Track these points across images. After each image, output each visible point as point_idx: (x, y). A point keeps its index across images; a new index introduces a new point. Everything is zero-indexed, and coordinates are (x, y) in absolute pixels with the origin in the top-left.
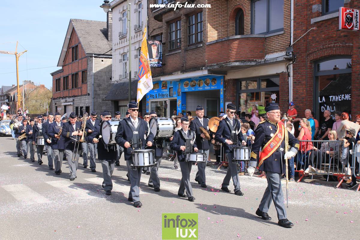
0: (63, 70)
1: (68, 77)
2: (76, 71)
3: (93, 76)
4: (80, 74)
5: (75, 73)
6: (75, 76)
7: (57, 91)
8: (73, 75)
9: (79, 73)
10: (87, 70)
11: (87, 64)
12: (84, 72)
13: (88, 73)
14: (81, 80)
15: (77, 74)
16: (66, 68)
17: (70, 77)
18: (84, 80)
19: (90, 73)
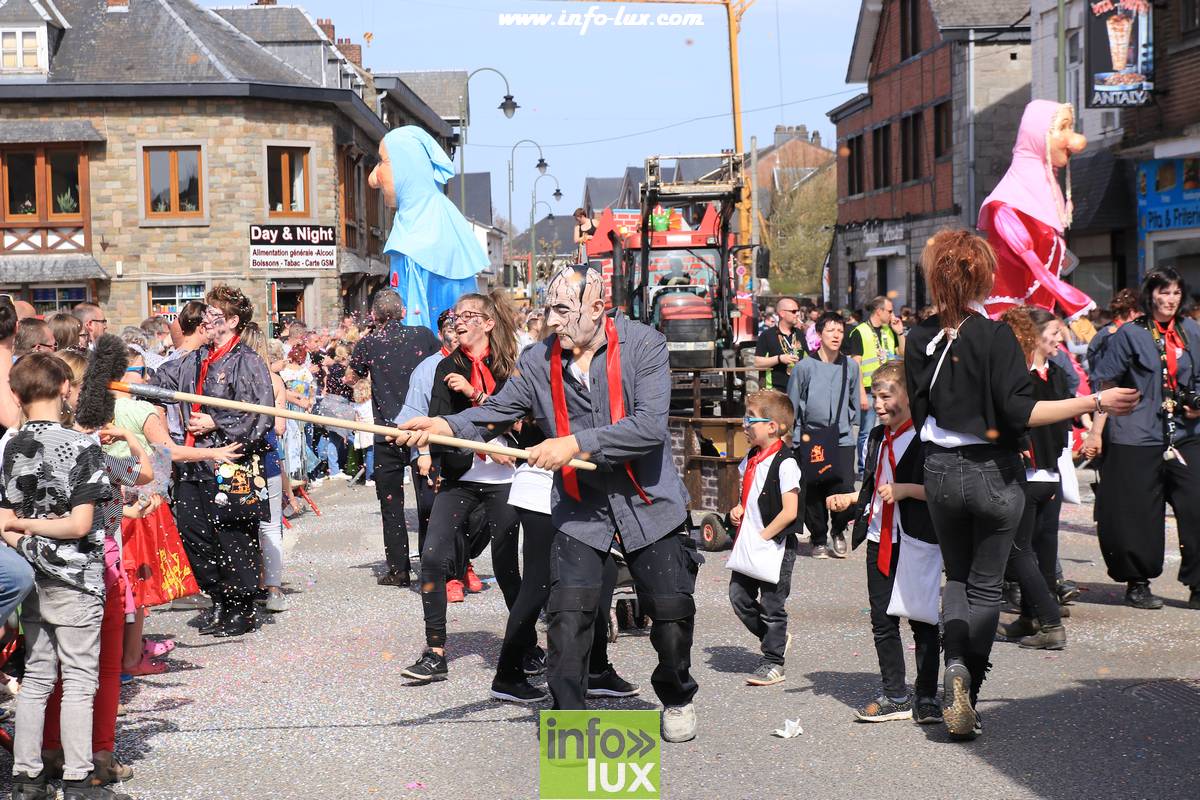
0: (871, 98)
1: (887, 128)
2: (917, 103)
3: (972, 127)
4: (929, 117)
5: (911, 113)
6: (910, 124)
7: (851, 193)
8: (905, 121)
9: (925, 111)
10: (950, 102)
11: (953, 75)
12: (943, 109)
13: (955, 116)
14: (931, 147)
15: (918, 116)
16: (882, 87)
17: (896, 132)
18: (942, 148)
19: (960, 118)
